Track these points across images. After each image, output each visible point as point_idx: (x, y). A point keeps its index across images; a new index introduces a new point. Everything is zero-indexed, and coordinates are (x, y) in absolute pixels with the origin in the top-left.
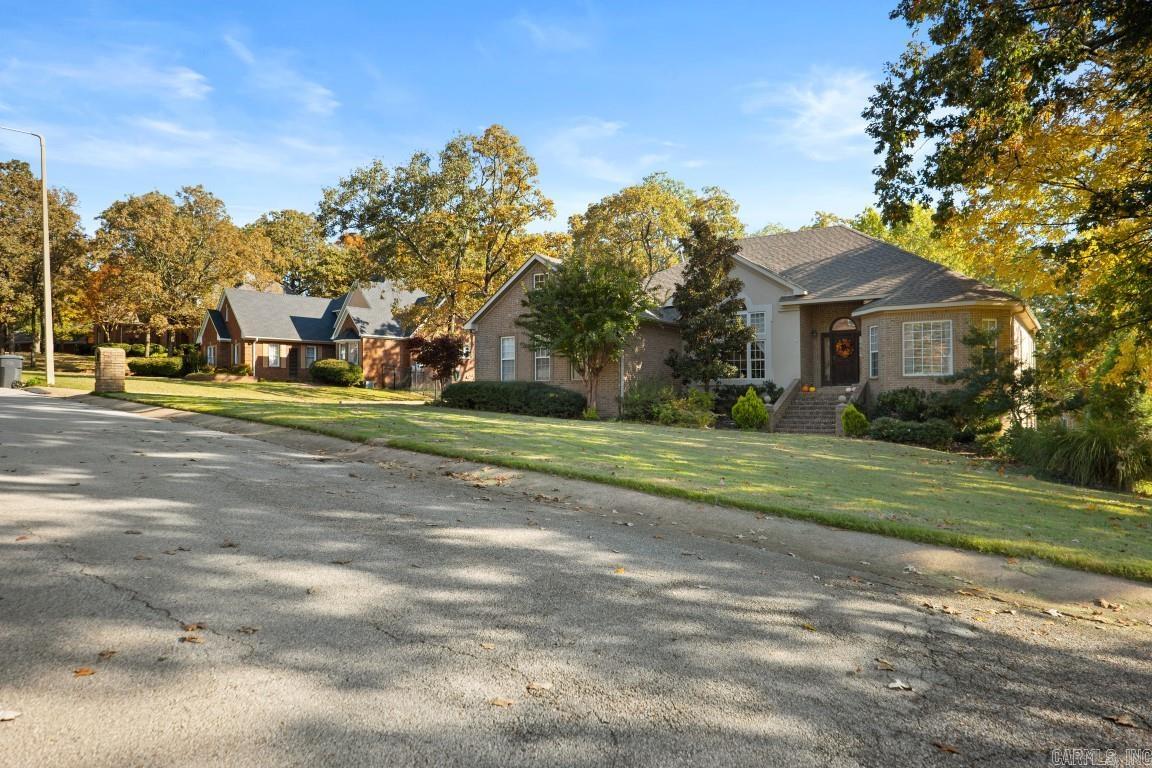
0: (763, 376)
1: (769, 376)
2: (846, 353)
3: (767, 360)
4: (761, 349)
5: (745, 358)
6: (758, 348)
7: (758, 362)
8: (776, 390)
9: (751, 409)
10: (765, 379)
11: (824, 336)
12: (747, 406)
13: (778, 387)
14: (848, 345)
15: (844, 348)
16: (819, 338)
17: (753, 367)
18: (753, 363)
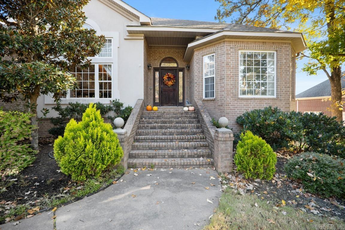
0: (110, 96)
1: (116, 95)
2: (170, 83)
3: (114, 82)
4: (108, 72)
5: (93, 79)
6: (105, 71)
7: (106, 83)
8: (122, 109)
9: (90, 146)
10: (112, 99)
11: (156, 69)
12: (81, 141)
13: (125, 106)
14: (172, 77)
15: (169, 78)
16: (152, 71)
17: (101, 87)
18: (101, 85)
